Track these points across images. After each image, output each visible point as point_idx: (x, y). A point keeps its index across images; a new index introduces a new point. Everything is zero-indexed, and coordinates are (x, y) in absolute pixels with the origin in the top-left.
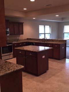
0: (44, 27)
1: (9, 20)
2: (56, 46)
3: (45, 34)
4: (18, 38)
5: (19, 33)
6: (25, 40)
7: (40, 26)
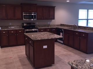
0: (88, 11)
1: (36, 4)
2: (84, 35)
3: (87, 20)
4: (49, 23)
5: (49, 17)
6: (58, 25)
7: (80, 10)
